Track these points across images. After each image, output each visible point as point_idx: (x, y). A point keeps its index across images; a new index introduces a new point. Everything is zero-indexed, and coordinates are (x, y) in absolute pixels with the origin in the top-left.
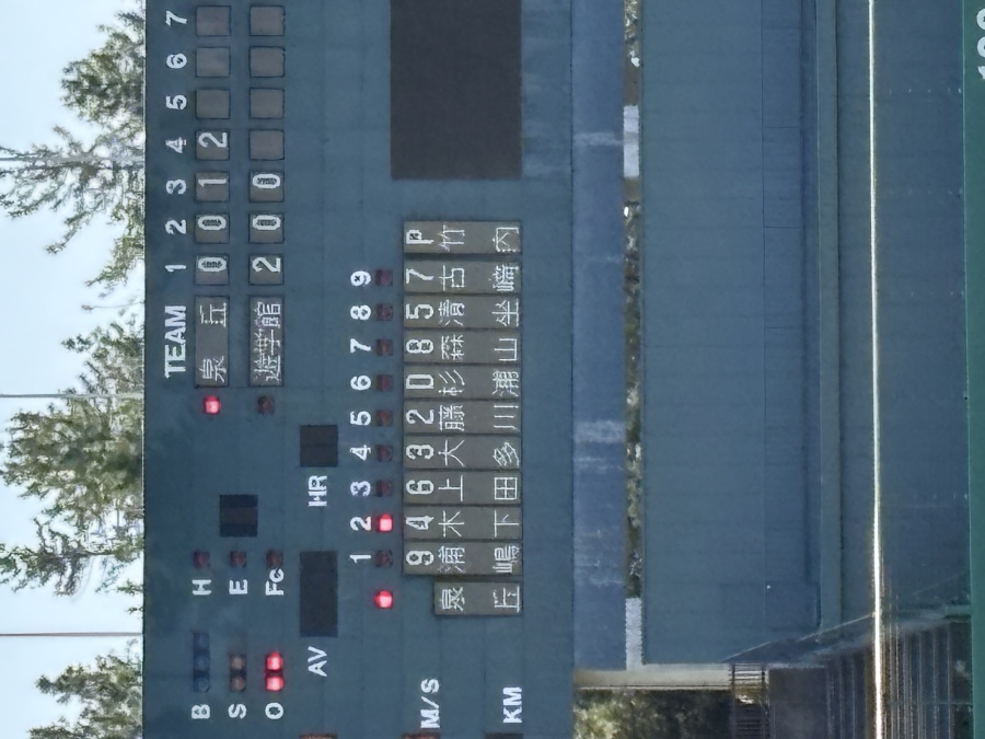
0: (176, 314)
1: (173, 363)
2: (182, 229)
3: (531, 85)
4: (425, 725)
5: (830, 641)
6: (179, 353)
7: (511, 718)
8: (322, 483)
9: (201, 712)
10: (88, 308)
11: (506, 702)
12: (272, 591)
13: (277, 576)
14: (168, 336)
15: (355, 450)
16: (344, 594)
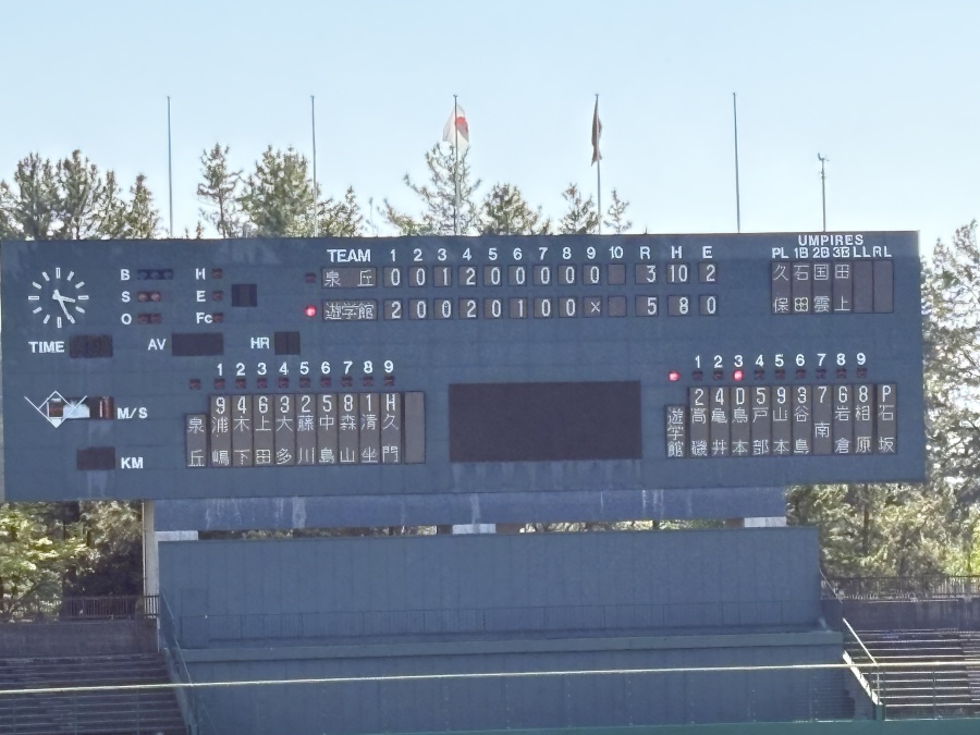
0: (365, 256)
1: (335, 254)
2: (416, 259)
3: (507, 467)
4: (119, 410)
5: (174, 654)
6: (342, 258)
7: (124, 463)
8: (265, 346)
9: (125, 275)
10: (371, 202)
11: (134, 459)
12: (199, 317)
13: (208, 319)
14: (352, 251)
15: (285, 365)
16: (198, 360)
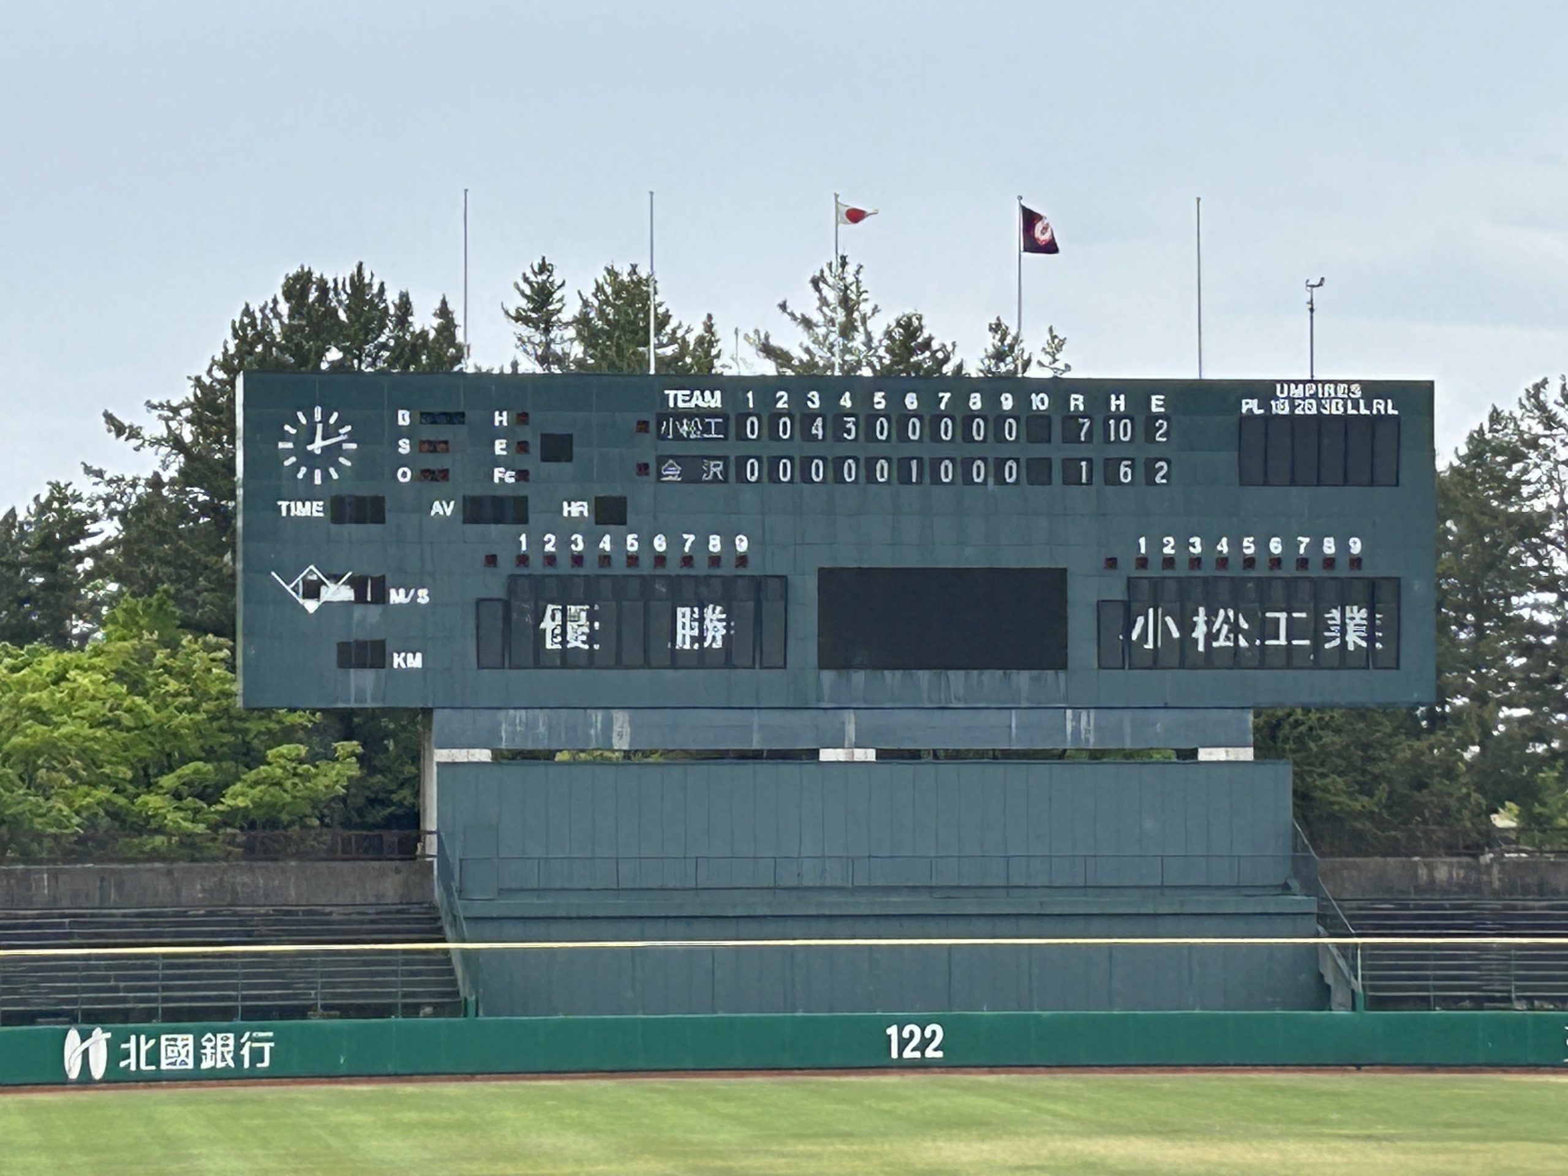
0: (713, 401)
1: (676, 396)
2: (780, 405)
3: (892, 678)
4: (393, 592)
5: (451, 906)
6: (684, 401)
7: (397, 660)
8: (582, 513)
9: (404, 418)
11: (410, 656)
12: (498, 473)
13: (510, 478)
14: (697, 393)
15: (607, 538)
16: (495, 530)
